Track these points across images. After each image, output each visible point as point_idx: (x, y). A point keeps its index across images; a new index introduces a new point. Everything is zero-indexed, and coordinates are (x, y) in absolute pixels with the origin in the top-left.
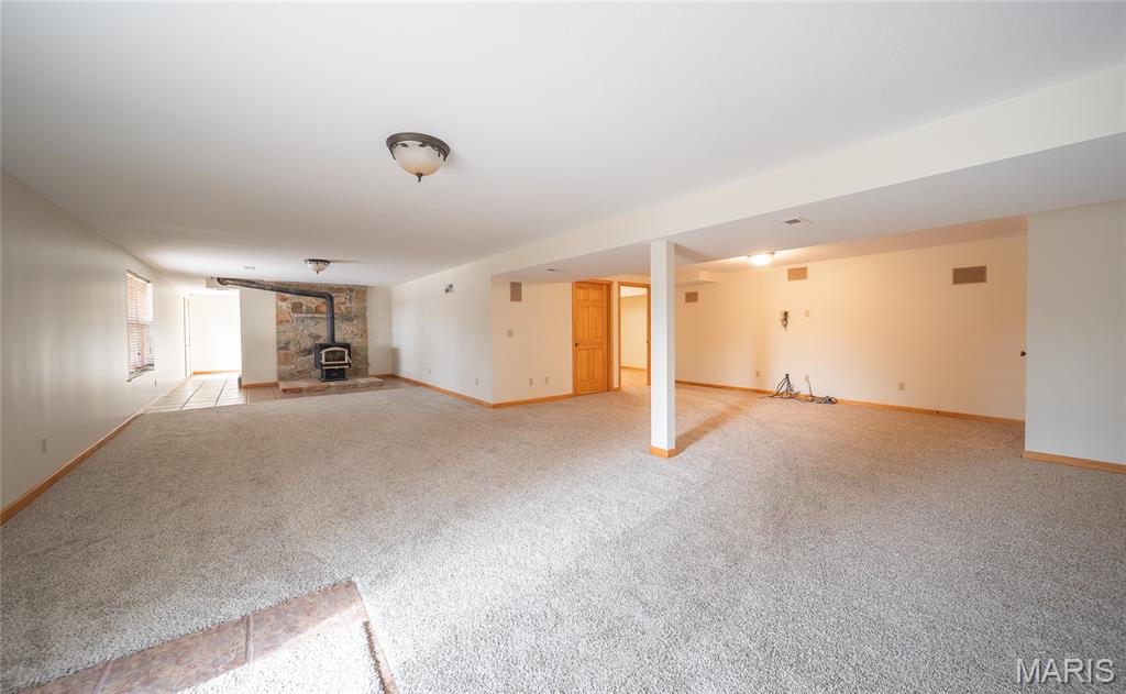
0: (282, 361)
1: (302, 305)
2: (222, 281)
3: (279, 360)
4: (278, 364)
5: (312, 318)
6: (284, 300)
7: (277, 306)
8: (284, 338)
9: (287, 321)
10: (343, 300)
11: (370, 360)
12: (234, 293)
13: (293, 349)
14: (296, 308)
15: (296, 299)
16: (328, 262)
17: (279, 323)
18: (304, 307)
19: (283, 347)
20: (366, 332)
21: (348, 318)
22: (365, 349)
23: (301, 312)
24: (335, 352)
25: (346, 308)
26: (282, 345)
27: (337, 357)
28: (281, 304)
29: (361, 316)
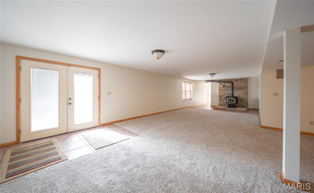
0: (220, 100)
1: (225, 85)
2: (208, 81)
3: (219, 100)
4: (219, 101)
5: (228, 89)
6: (221, 84)
7: (219, 86)
8: (221, 95)
9: (221, 90)
10: (239, 83)
11: (249, 103)
12: (210, 84)
13: (223, 97)
14: (224, 86)
15: (224, 84)
16: (215, 74)
17: (219, 90)
18: (226, 86)
19: (220, 97)
20: (247, 93)
21: (240, 89)
22: (247, 99)
23: (225, 87)
24: (231, 99)
25: (240, 86)
26: (220, 96)
27: (231, 101)
28: (220, 85)
29: (246, 88)
